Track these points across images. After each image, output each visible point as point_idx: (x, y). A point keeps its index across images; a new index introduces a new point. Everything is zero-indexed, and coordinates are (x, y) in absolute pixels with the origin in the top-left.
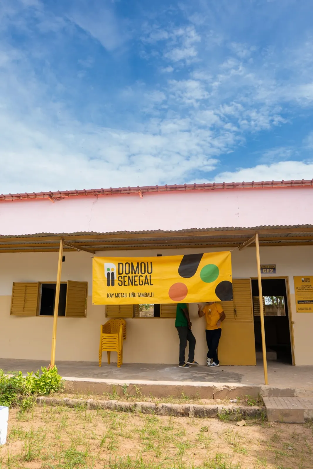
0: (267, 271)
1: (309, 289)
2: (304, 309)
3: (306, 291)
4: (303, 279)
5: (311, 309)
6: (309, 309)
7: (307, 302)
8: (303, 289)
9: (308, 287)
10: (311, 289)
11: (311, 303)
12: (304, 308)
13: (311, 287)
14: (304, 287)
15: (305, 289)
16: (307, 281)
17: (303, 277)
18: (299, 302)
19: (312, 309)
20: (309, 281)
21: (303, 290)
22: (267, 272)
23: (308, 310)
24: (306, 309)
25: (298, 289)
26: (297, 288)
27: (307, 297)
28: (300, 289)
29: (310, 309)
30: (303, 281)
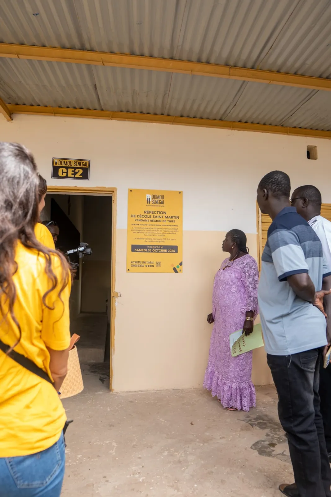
0: (67, 172)
1: (160, 219)
2: (145, 265)
3: (154, 223)
4: (149, 196)
5: (160, 266)
6: (155, 264)
7: (152, 249)
8: (147, 219)
9: (157, 215)
10: (165, 221)
11: (162, 251)
12: (144, 262)
13: (164, 215)
14: (149, 215)
15: (152, 219)
16: (157, 202)
17: (148, 191)
18: (135, 248)
19: (161, 264)
20: (162, 203)
21: (148, 221)
22: (67, 175)
23: (153, 266)
24: (150, 264)
25: (136, 218)
26: (134, 216)
27: (155, 237)
28: (138, 218)
29: (158, 264)
30: (148, 201)
